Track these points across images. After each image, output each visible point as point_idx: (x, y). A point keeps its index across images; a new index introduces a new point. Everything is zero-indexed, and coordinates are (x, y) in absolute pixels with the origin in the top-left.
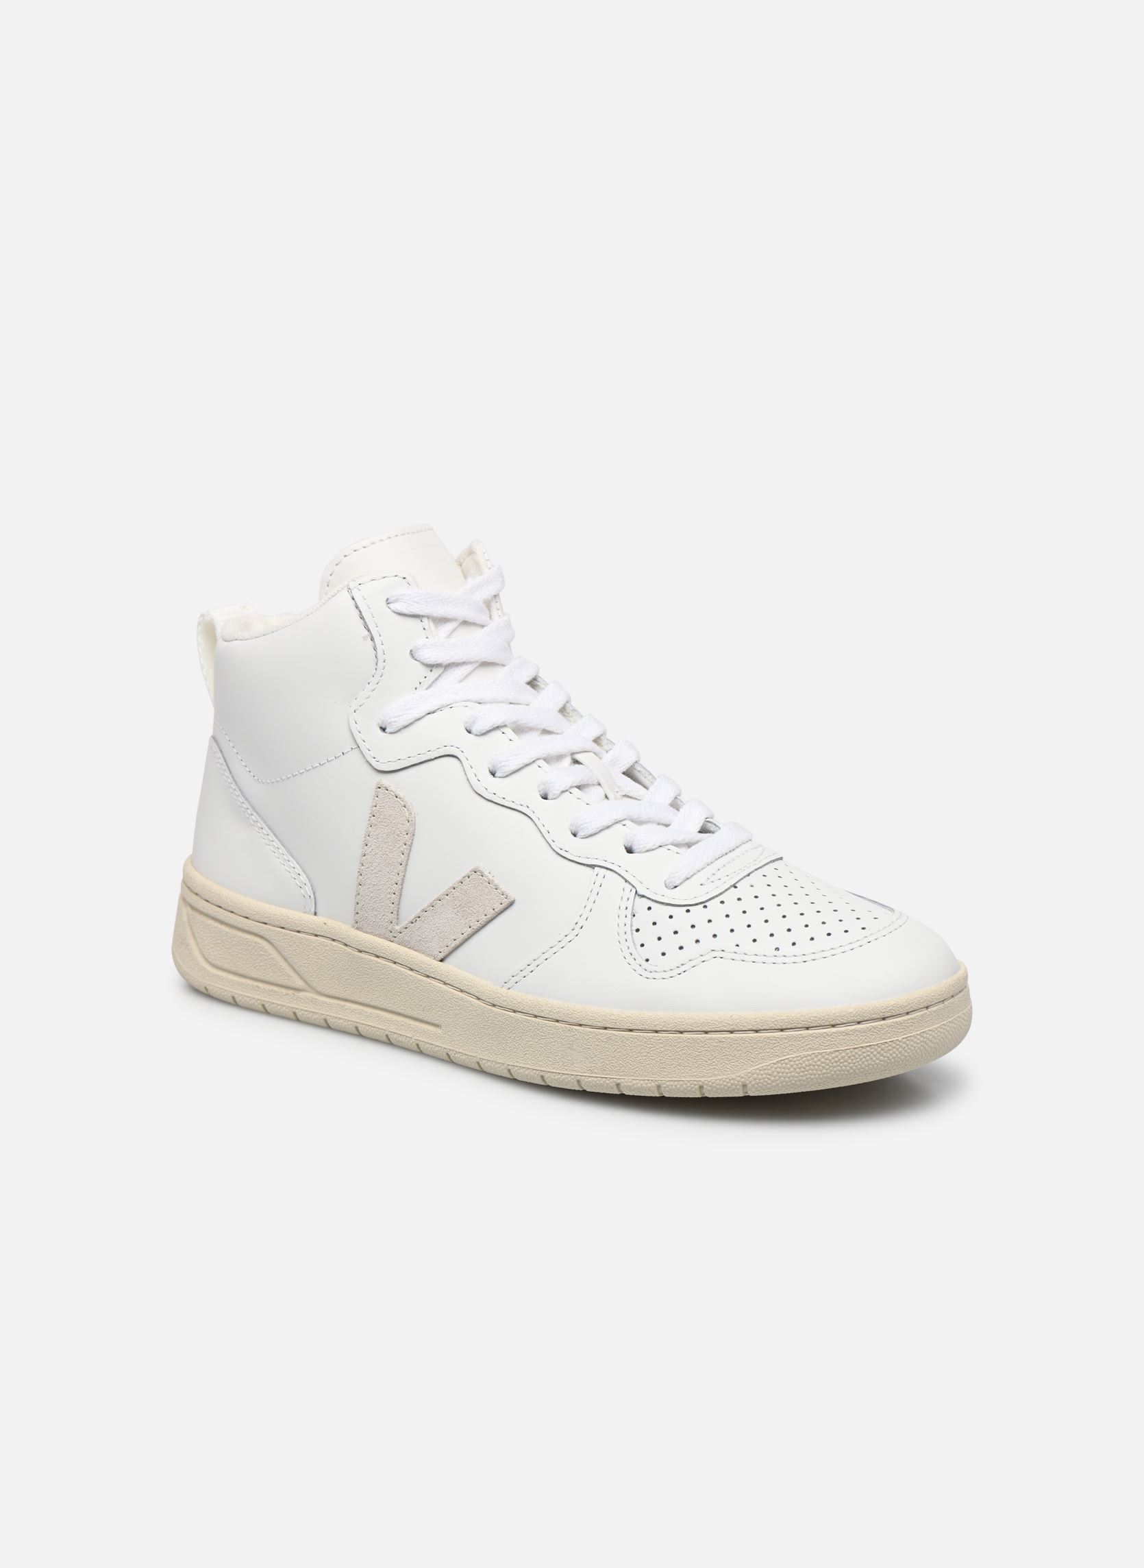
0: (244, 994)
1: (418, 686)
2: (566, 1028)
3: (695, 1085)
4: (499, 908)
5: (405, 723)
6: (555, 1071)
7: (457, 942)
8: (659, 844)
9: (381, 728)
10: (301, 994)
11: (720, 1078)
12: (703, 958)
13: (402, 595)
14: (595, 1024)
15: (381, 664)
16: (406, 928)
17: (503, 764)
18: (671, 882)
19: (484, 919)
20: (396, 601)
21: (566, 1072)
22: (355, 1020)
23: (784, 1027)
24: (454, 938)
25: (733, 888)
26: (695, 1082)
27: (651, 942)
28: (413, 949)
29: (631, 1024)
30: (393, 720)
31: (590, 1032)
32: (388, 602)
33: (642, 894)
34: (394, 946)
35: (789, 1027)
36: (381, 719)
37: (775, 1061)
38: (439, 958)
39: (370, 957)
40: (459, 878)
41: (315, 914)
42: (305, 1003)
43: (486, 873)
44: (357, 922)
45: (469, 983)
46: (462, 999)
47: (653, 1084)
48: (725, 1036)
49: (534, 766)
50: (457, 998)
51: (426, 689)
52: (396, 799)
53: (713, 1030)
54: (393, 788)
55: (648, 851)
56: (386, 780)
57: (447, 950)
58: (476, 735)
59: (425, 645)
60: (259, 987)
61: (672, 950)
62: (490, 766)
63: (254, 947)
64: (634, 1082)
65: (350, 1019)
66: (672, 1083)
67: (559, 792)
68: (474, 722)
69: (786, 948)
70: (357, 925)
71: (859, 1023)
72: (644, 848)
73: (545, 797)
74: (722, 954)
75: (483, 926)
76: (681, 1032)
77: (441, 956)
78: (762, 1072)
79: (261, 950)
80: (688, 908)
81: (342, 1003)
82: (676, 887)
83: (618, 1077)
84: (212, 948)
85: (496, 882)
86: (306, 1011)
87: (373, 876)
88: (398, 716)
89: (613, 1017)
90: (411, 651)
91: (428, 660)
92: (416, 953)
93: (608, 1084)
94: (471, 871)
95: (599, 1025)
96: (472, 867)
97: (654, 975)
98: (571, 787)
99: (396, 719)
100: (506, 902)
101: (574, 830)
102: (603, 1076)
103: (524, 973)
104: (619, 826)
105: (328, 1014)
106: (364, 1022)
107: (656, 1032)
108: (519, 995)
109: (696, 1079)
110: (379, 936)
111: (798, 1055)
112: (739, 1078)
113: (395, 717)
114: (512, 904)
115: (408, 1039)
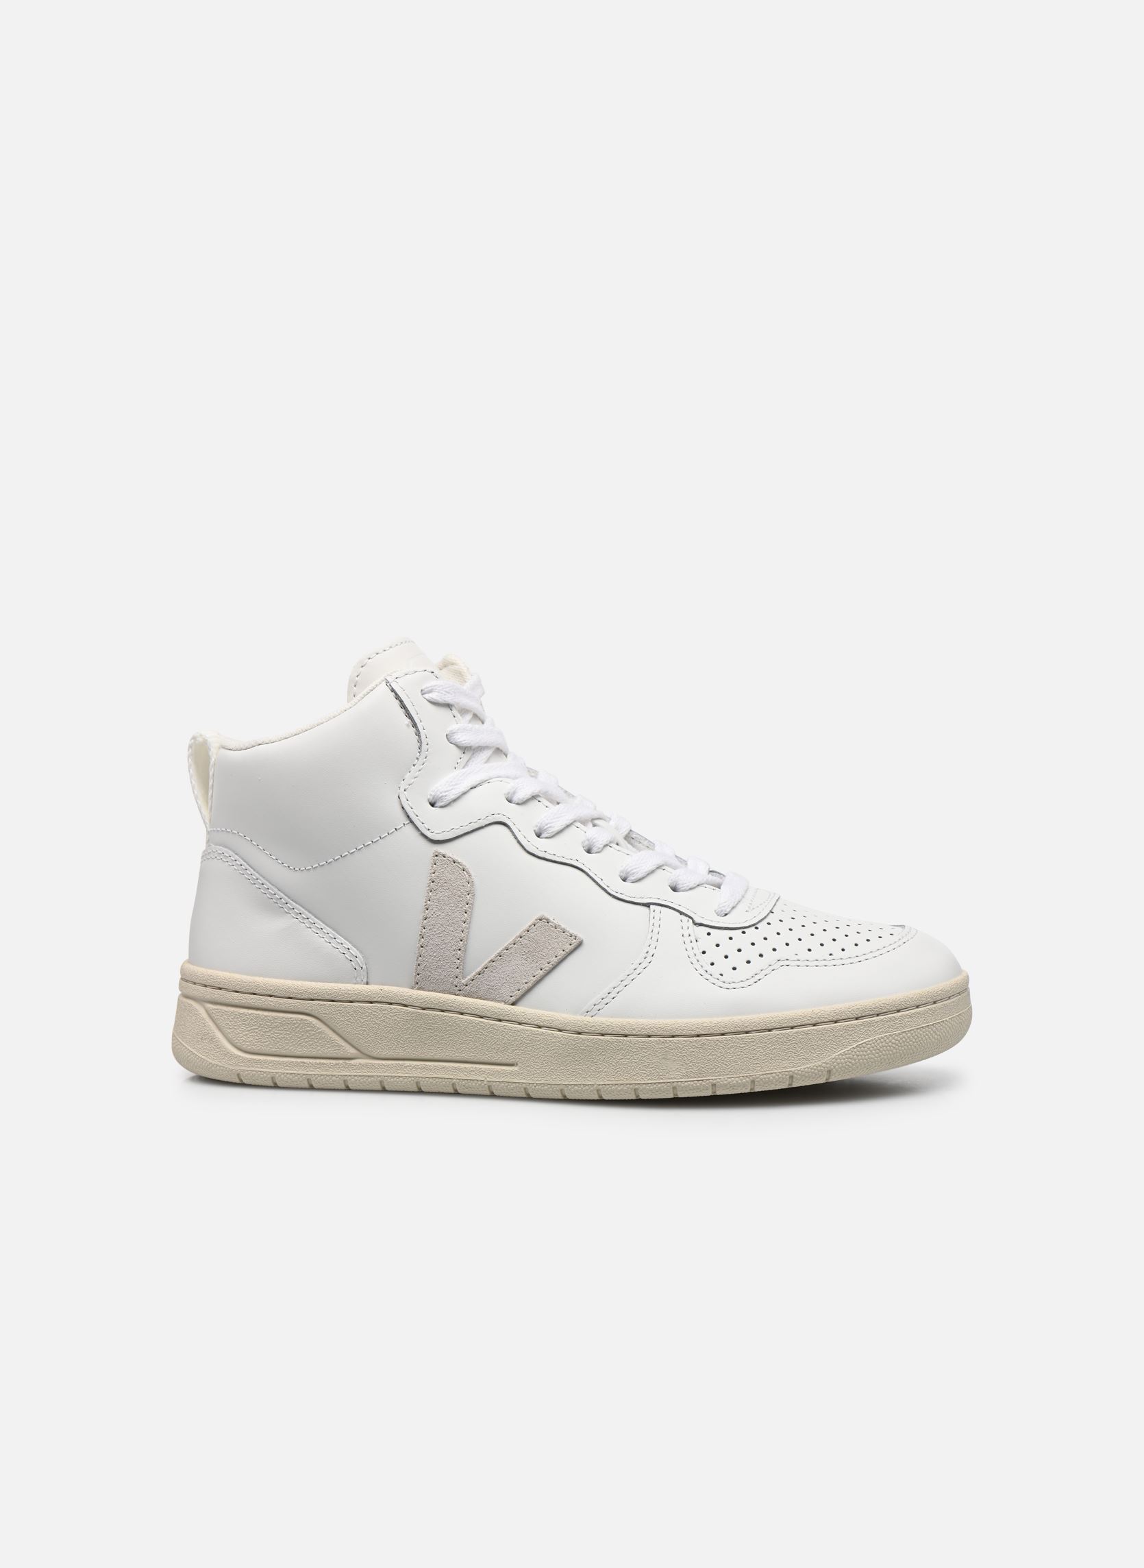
0: (287, 1072)
1: (456, 766)
2: (660, 1040)
3: (786, 1075)
4: (568, 948)
5: (453, 797)
6: (650, 1082)
7: (530, 984)
8: (698, 883)
9: (430, 804)
10: (352, 1062)
11: (808, 1066)
12: (772, 968)
13: (435, 686)
14: (689, 1033)
15: (424, 747)
16: (473, 980)
17: (549, 825)
18: (722, 911)
19: (554, 960)
20: (430, 692)
21: (662, 1081)
22: (416, 1075)
23: (860, 1015)
24: (526, 981)
25: (771, 914)
26: (787, 1073)
27: (720, 961)
28: (480, 998)
29: (724, 1028)
30: (444, 794)
31: (684, 1041)
32: (423, 693)
33: (699, 922)
34: (461, 999)
35: (864, 1015)
36: (431, 795)
37: (854, 1046)
38: (511, 1002)
39: (435, 1012)
40: (526, 927)
41: (367, 984)
42: (360, 1069)
43: (552, 919)
44: (417, 983)
45: (549, 1018)
46: (543, 1033)
47: (748, 1079)
48: (809, 1028)
49: (573, 828)
50: (536, 1034)
51: (464, 767)
52: (454, 865)
53: (799, 1024)
54: (448, 854)
55: (690, 889)
56: (441, 849)
57: (519, 993)
58: (518, 804)
59: (458, 730)
60: (304, 1063)
61: (741, 965)
62: (535, 829)
63: (300, 1024)
64: (730, 1080)
65: (412, 1075)
66: (765, 1076)
67: (602, 846)
68: (514, 793)
69: (838, 954)
70: (417, 985)
71: (917, 1007)
72: (688, 886)
73: (589, 851)
74: (787, 963)
75: (555, 967)
76: (770, 1030)
77: (513, 999)
78: (844, 1057)
79: (308, 1027)
80: (743, 929)
81: (401, 1062)
82: (726, 915)
83: (713, 1078)
84: (246, 1035)
85: (563, 926)
86: (360, 1076)
87: (436, 936)
88: (448, 791)
89: (705, 1025)
90: (447, 735)
91: (463, 742)
92: (485, 1001)
93: (704, 1086)
94: (536, 920)
95: (693, 1033)
96: (538, 916)
97: (733, 985)
98: (610, 842)
99: (447, 793)
100: (575, 942)
101: (624, 875)
102: (699, 1079)
103: (606, 1001)
104: (660, 871)
105: (385, 1074)
106: (427, 1076)
107: (747, 1033)
108: (602, 1020)
109: (787, 1070)
110: (443, 992)
111: (873, 1038)
112: (824, 1064)
113: (445, 792)
114: (580, 944)
115: (480, 1082)
